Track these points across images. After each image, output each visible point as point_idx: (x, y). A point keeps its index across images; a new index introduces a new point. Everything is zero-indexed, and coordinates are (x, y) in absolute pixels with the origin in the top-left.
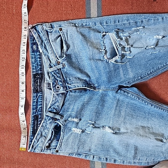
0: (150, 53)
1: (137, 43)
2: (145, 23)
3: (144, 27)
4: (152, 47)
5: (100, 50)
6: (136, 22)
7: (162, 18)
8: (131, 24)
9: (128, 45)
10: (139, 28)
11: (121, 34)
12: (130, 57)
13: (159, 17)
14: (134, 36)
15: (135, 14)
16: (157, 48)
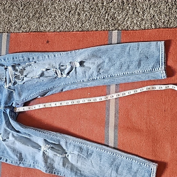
0: (36, 81)
1: (30, 74)
2: (36, 59)
3: (35, 62)
4: (37, 77)
5: (2, 79)
6: (29, 59)
7: (48, 56)
8: (25, 60)
9: (22, 75)
10: (32, 63)
11: (17, 68)
12: (21, 84)
13: (46, 54)
14: (28, 69)
15: (29, 53)
16: (41, 78)
